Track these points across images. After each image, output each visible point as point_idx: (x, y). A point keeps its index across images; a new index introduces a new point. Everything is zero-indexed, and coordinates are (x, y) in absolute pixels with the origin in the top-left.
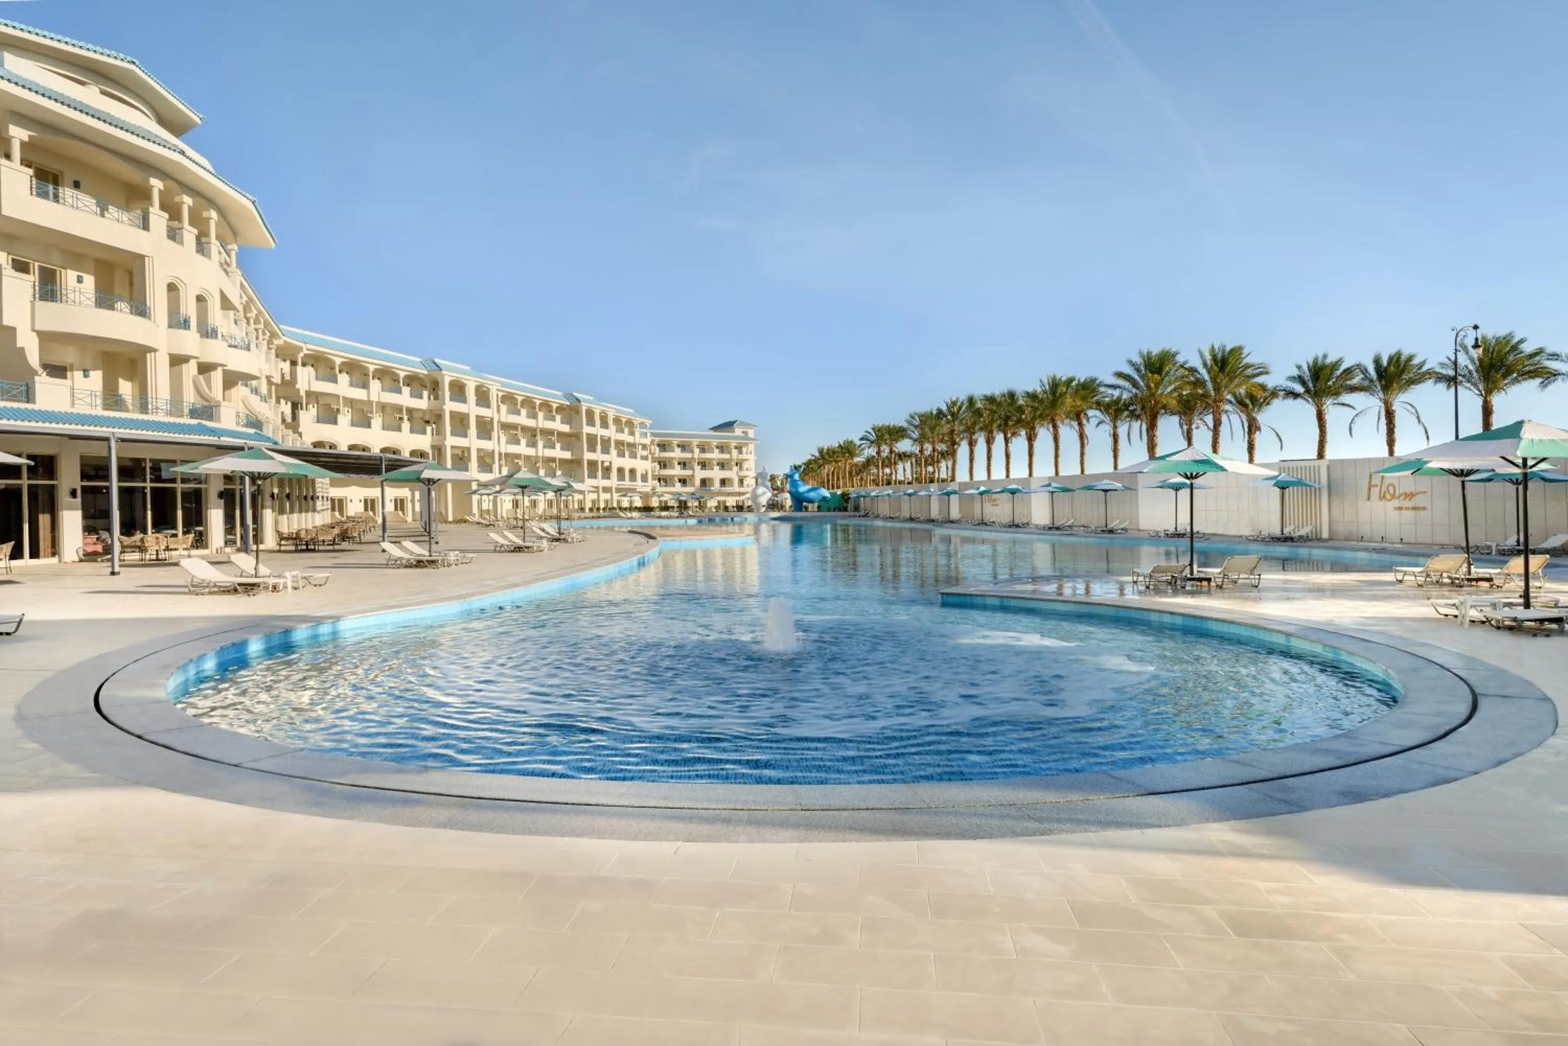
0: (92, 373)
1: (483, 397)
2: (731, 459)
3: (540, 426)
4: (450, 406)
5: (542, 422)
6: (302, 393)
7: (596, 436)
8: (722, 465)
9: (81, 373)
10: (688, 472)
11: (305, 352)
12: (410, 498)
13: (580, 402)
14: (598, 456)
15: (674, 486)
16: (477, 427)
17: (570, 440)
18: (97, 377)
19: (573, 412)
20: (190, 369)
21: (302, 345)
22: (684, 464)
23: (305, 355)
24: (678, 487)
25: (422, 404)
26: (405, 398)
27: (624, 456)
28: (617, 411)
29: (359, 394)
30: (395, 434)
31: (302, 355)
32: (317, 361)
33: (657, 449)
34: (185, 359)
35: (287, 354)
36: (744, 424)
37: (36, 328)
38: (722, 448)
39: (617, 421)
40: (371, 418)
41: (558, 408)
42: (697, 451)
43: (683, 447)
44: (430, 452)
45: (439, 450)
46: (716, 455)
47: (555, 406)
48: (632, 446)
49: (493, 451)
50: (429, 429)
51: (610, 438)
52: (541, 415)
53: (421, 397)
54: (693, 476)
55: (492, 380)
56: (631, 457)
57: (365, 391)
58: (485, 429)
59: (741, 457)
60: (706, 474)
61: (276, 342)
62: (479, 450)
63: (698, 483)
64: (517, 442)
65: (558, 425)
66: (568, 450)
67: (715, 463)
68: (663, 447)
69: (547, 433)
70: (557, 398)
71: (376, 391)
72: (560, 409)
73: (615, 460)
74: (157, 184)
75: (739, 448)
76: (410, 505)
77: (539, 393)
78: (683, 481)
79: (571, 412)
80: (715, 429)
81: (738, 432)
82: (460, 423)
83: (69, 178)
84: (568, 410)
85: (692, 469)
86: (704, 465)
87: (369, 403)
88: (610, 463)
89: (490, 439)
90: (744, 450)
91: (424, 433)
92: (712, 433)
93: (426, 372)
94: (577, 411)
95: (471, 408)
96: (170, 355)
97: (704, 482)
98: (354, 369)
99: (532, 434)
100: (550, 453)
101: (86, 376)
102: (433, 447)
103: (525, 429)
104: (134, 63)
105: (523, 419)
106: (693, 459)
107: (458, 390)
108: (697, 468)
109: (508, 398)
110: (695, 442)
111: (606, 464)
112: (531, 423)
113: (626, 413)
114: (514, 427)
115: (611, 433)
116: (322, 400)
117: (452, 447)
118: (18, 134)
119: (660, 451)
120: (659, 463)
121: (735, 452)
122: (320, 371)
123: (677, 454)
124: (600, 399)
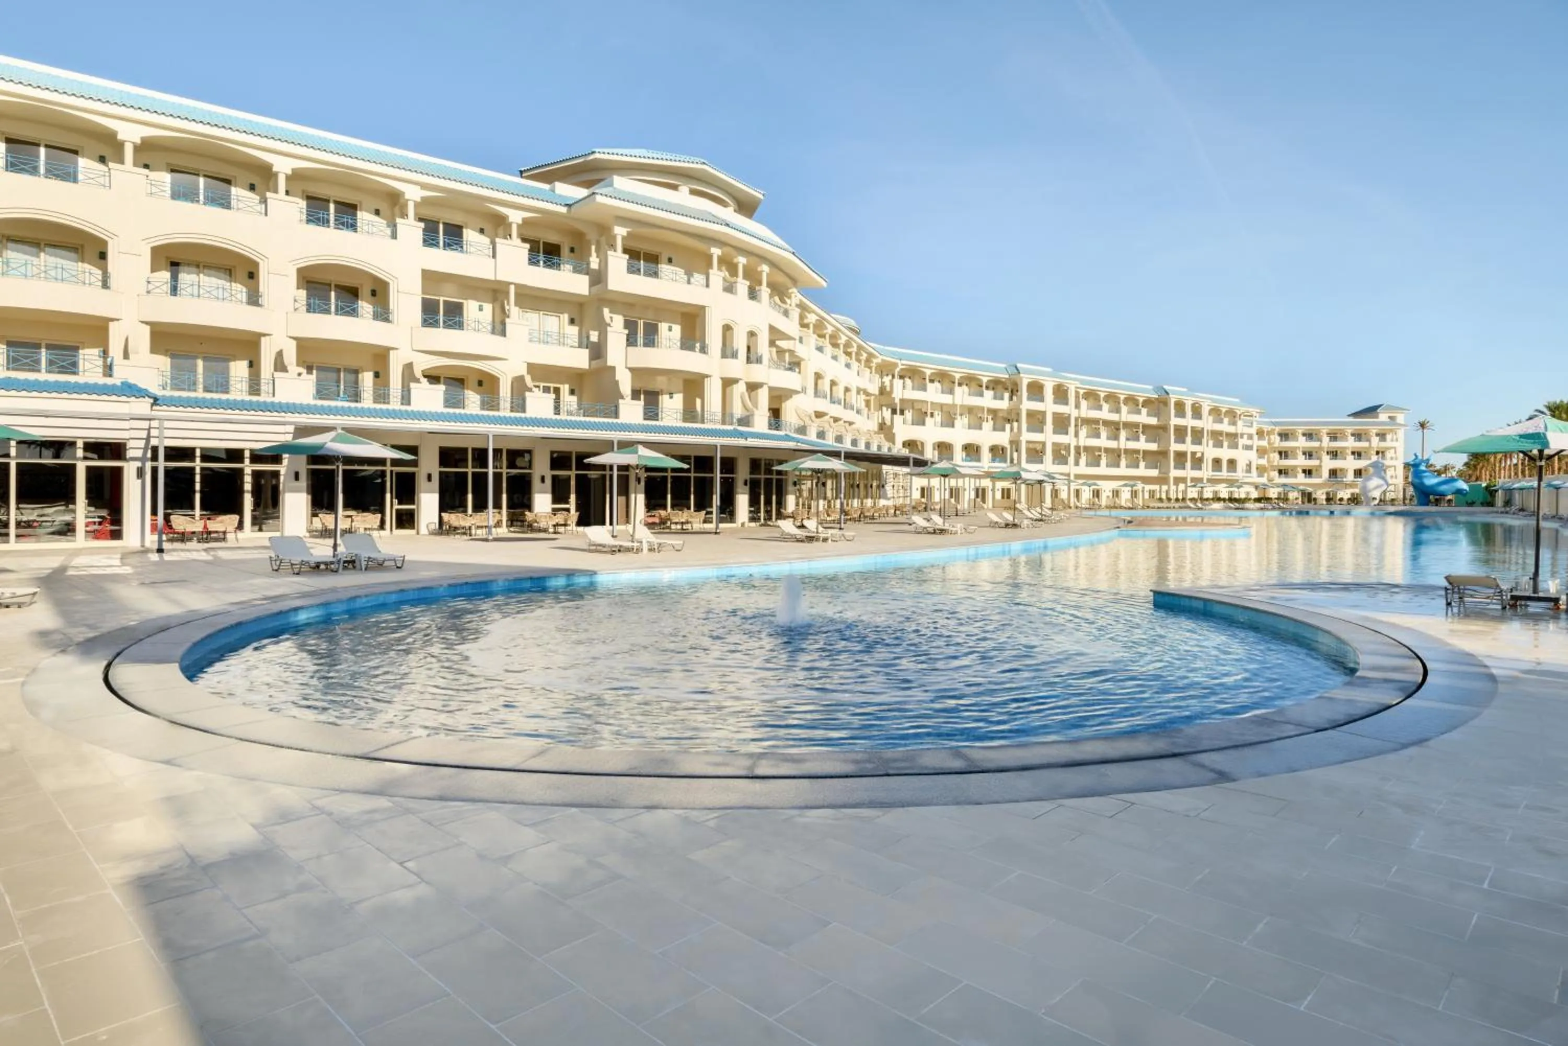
0: (675, 396)
1: (1061, 394)
2: (1370, 446)
3: (1124, 419)
4: (1027, 405)
5: (1126, 415)
6: (897, 401)
7: (1186, 427)
8: (1358, 454)
9: (668, 396)
10: (1313, 463)
11: (901, 367)
12: (991, 487)
13: (1167, 393)
14: (1188, 447)
15: (1296, 477)
16: (1054, 424)
17: (1156, 432)
18: (679, 398)
19: (1161, 405)
20: (740, 389)
21: (898, 361)
22: (1309, 454)
23: (902, 369)
24: (1301, 478)
25: (1004, 404)
26: (988, 400)
27: (1222, 446)
28: (1213, 400)
29: (946, 399)
30: (977, 432)
31: (898, 369)
32: (912, 374)
33: (1278, 438)
34: (736, 381)
35: (884, 369)
36: (1391, 408)
37: (629, 366)
38: (1358, 436)
39: (1215, 411)
40: (955, 419)
41: (1144, 402)
42: (1326, 439)
43: (1309, 436)
44: (1008, 447)
45: (1015, 444)
46: (1350, 443)
47: (1141, 400)
48: (1233, 437)
49: (1069, 445)
50: (1008, 426)
51: (1203, 429)
52: (1124, 409)
53: (1002, 398)
54: (1320, 466)
55: (1071, 379)
56: (1230, 447)
57: (951, 396)
58: (1061, 423)
59: (1383, 444)
60: (1337, 464)
61: (875, 361)
62: (1054, 444)
63: (1325, 474)
64: (1098, 436)
65: (1144, 418)
66: (1155, 442)
67: (1349, 452)
68: (1284, 436)
69: (1131, 426)
70: (1145, 391)
71: (962, 396)
72: (1147, 403)
73: (1209, 451)
74: (716, 252)
75: (1382, 436)
76: (990, 493)
77: (1123, 388)
78: (1308, 472)
79: (1158, 405)
80: (1356, 415)
81: (1383, 417)
82: (1036, 421)
83: (664, 257)
84: (1156, 403)
85: (1320, 458)
86: (1334, 454)
87: (954, 406)
88: (1203, 454)
89: (1067, 433)
90: (1389, 437)
91: (1003, 430)
92: (1351, 419)
93: (1007, 376)
94: (1165, 403)
95: (1049, 406)
96: (722, 379)
97: (1333, 473)
98: (942, 377)
99: (1114, 428)
100: (1132, 445)
101: (671, 397)
102: (1011, 442)
103: (1106, 423)
104: (704, 163)
105: (1105, 413)
106: (1321, 448)
107: (1036, 390)
108: (1326, 458)
109: (1091, 395)
110: (1324, 430)
111: (1199, 455)
112: (1114, 417)
113: (1226, 402)
114: (1096, 421)
115: (1207, 423)
116: (917, 406)
117: (1028, 442)
118: (620, 232)
119: (1281, 440)
120: (1280, 453)
121: (1375, 441)
122: (916, 382)
123: (1302, 443)
124: (1192, 390)
